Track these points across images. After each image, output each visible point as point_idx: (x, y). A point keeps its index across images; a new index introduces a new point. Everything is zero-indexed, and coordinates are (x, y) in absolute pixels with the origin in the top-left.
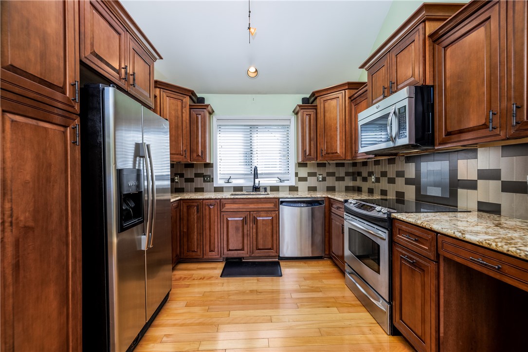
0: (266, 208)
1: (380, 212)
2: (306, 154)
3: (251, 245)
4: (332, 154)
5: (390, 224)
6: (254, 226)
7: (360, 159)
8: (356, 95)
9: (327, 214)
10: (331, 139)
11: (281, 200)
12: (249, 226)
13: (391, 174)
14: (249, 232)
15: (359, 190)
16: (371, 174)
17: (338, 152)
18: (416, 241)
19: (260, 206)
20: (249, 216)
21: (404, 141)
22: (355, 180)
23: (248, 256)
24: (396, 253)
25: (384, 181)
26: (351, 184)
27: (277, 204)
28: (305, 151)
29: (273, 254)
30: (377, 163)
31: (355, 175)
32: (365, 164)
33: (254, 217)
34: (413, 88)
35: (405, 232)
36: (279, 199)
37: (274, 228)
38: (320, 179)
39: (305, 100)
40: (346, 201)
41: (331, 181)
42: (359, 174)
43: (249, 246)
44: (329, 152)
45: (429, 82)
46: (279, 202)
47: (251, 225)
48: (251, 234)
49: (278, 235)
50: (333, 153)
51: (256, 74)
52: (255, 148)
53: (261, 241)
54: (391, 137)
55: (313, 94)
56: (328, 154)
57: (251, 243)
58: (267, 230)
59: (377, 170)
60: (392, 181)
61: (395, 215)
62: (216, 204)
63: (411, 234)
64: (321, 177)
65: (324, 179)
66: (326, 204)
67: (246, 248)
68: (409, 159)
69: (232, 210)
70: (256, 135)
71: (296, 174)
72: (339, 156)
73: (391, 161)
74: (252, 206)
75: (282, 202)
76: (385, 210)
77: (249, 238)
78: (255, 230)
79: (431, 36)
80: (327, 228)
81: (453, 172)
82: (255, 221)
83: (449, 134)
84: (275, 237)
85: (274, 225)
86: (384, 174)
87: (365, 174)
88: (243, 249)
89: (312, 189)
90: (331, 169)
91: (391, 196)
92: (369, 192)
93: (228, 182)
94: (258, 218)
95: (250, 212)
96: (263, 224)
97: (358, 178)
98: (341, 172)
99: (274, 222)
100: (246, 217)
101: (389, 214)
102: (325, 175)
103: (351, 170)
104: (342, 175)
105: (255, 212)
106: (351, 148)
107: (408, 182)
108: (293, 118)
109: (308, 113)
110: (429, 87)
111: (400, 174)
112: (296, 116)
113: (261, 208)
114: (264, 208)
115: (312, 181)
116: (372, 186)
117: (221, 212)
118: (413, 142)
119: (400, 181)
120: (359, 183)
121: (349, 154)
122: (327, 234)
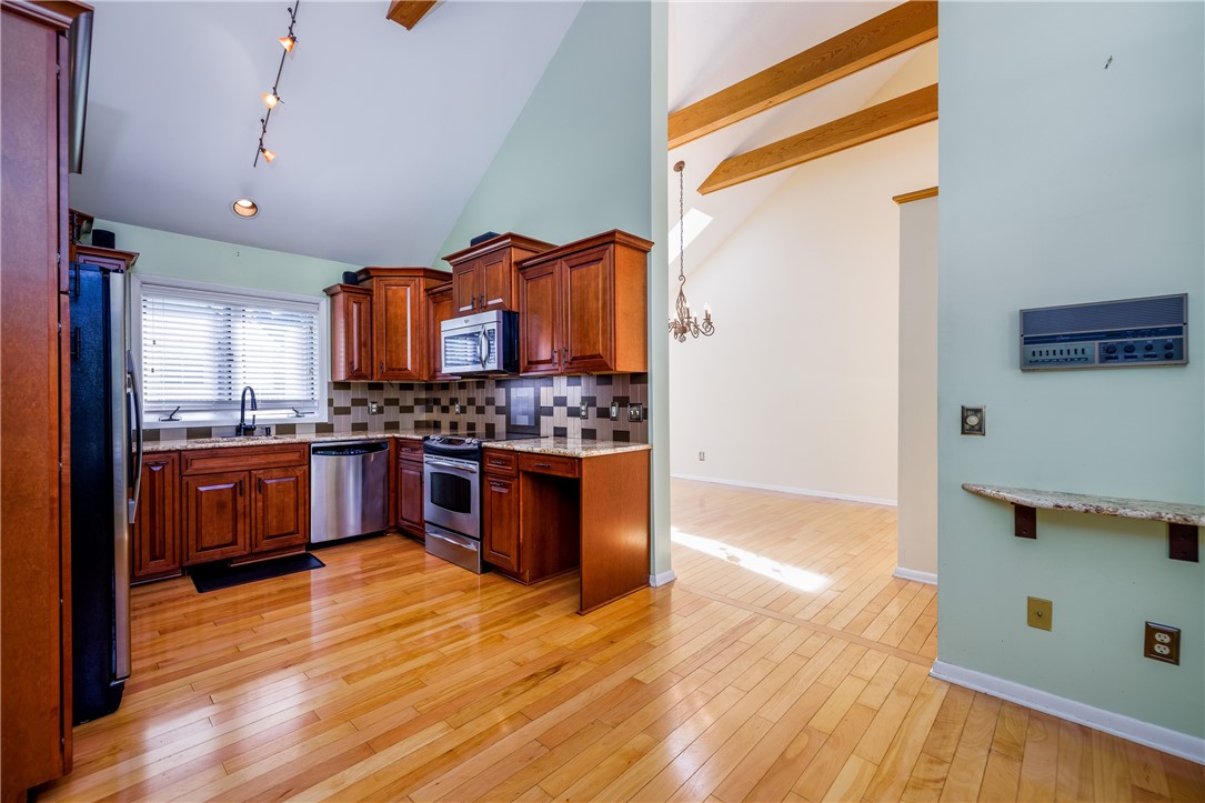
0: (284, 462)
1: (470, 443)
2: (353, 368)
3: (253, 533)
4: (396, 371)
5: (479, 454)
6: (260, 497)
7: (439, 380)
8: (436, 290)
9: (393, 464)
10: (397, 347)
11: (313, 445)
12: (248, 498)
13: (480, 402)
14: (247, 509)
15: (437, 426)
16: (453, 401)
17: (409, 368)
18: (503, 465)
19: (272, 458)
20: (247, 479)
21: (492, 365)
22: (429, 410)
23: (245, 553)
24: (486, 482)
25: (471, 410)
26: (424, 417)
27: (307, 454)
28: (352, 363)
29: (298, 542)
30: (462, 386)
31: (429, 404)
32: (445, 386)
33: (260, 479)
34: (501, 312)
35: (495, 459)
36: (309, 444)
37: (301, 496)
38: (374, 410)
39: (350, 278)
40: (427, 438)
41: (392, 414)
42: (437, 402)
43: (248, 535)
44: (394, 366)
45: (514, 309)
46: (307, 450)
47: (253, 495)
48: (253, 512)
49: (307, 507)
50: (400, 370)
51: (252, 211)
52: (238, 350)
53: (273, 523)
54: (480, 358)
55: (366, 271)
56: (393, 370)
57: (253, 528)
58: (287, 500)
59: (462, 396)
60: (480, 410)
61: (484, 444)
62: (170, 462)
63: (499, 459)
64: (374, 406)
65: (380, 410)
66: (391, 447)
67: (240, 540)
68: (499, 383)
69: (207, 472)
70: (240, 325)
71: (330, 402)
72: (409, 375)
73: (480, 385)
74: (255, 460)
75: (316, 450)
76: (475, 441)
77: (248, 521)
78: (260, 504)
79: (517, 263)
80: (392, 484)
81: (537, 399)
82: (261, 486)
83: (529, 363)
84: (301, 512)
85: (301, 490)
86: (471, 401)
87: (445, 402)
88: (234, 542)
89: (359, 427)
90: (393, 395)
91: (481, 429)
92: (451, 428)
93: (171, 419)
94: (267, 482)
95: (250, 471)
96: (278, 491)
97: (435, 408)
98: (408, 399)
99: (301, 485)
100: (241, 482)
101: (480, 444)
102: (382, 404)
103: (423, 395)
104: (410, 402)
105: (261, 472)
106: (429, 363)
107: (499, 411)
108: (325, 303)
109: (357, 300)
110: (515, 313)
111: (490, 401)
112: (329, 298)
113: (274, 463)
114: (279, 462)
115: (358, 415)
116: (455, 418)
117: (181, 476)
118: (502, 369)
119: (490, 410)
120: (436, 415)
121: (425, 372)
122: (392, 495)
